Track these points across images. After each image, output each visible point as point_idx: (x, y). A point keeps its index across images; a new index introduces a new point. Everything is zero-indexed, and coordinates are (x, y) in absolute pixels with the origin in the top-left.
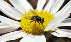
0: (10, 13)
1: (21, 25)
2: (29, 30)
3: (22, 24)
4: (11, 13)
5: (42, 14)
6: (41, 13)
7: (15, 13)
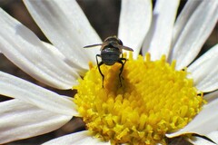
0: (34, 64)
1: (82, 109)
2: (115, 129)
3: (86, 108)
4: (39, 64)
5: (149, 71)
6: (147, 68)
7: (49, 62)
